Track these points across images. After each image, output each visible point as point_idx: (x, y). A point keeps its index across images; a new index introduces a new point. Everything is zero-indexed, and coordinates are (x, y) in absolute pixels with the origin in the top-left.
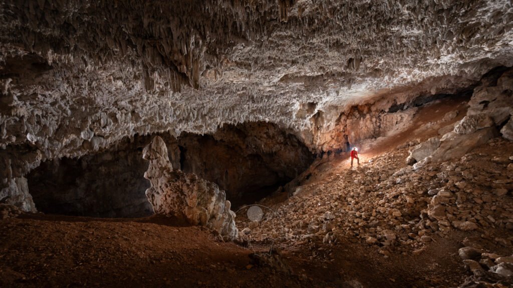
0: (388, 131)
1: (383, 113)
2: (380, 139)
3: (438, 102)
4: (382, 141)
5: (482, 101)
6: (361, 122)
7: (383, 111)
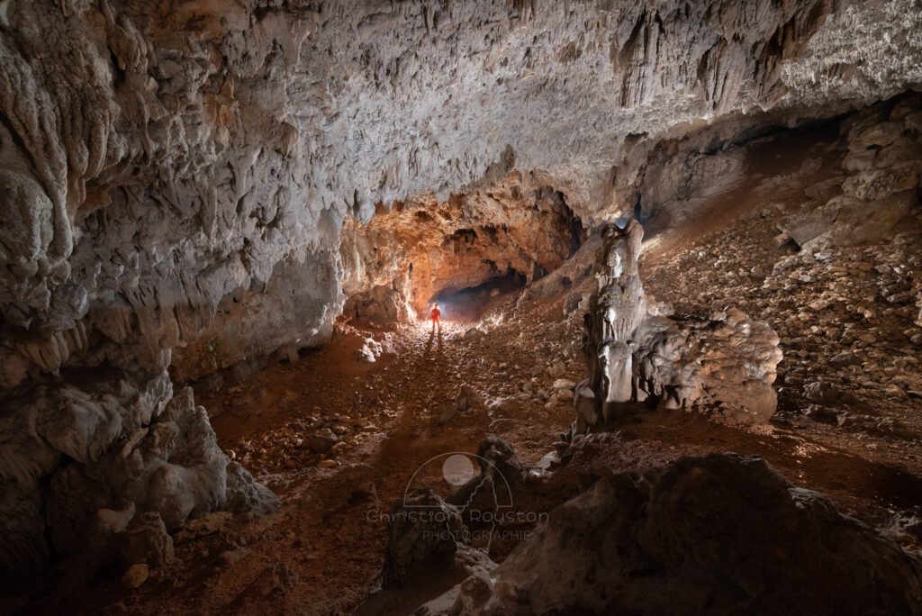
0: (706, 187)
1: (695, 155)
2: (695, 200)
3: (770, 139)
4: (701, 205)
5: (871, 144)
6: (666, 171)
7: (695, 152)
